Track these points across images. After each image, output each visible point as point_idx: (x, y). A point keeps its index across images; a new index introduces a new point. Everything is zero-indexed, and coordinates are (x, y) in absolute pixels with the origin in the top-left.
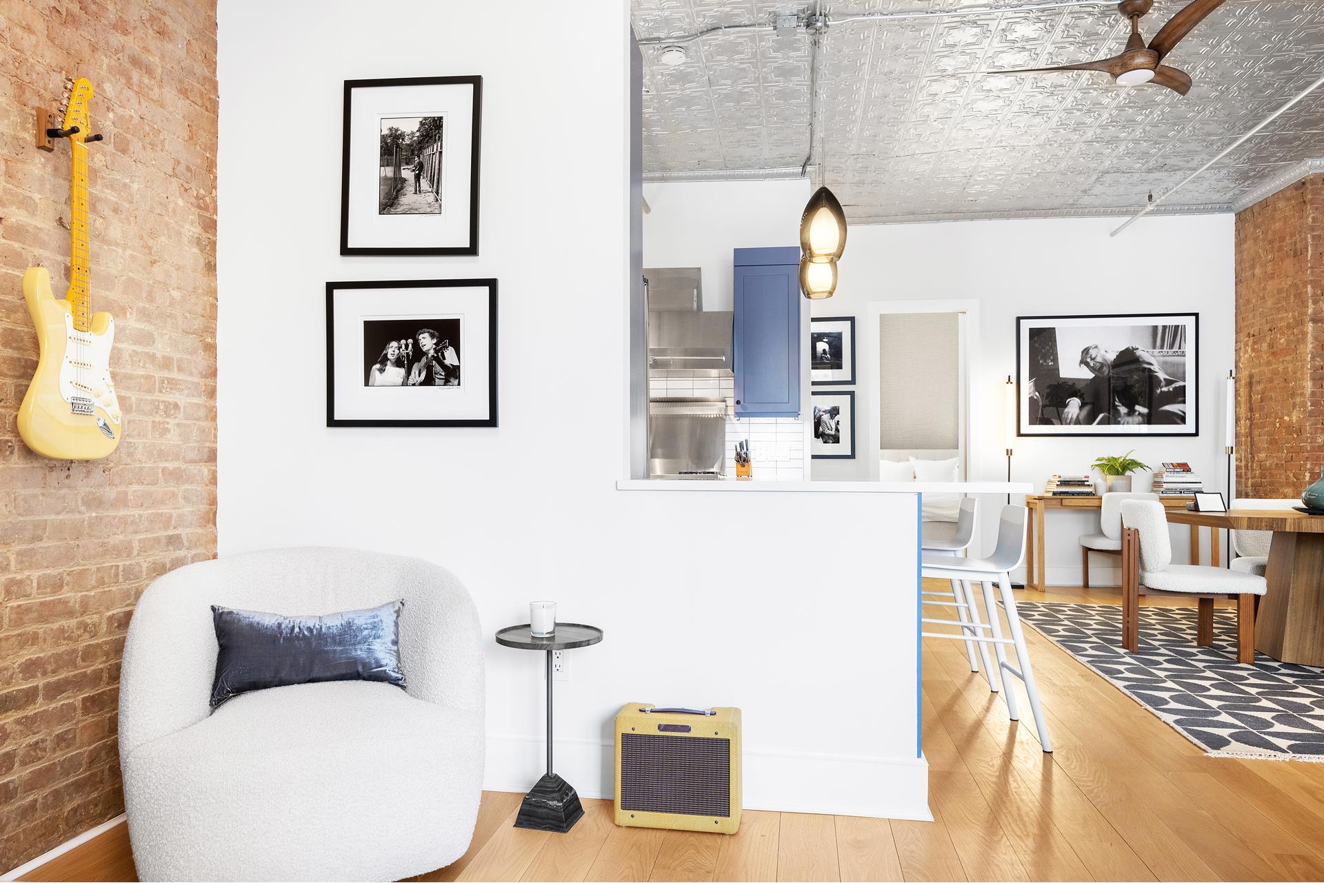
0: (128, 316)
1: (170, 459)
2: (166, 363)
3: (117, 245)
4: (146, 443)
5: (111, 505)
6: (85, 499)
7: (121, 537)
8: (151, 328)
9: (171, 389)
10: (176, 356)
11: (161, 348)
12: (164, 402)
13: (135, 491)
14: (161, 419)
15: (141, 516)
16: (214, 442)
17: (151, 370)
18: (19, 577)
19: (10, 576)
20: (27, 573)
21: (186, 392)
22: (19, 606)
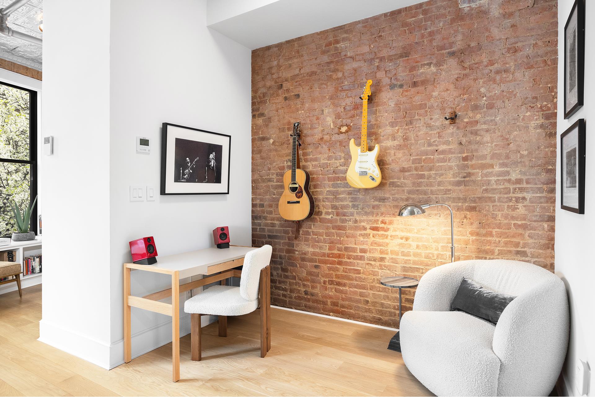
0: (495, 167)
1: (519, 220)
2: (519, 181)
3: (488, 143)
4: (503, 214)
5: (483, 235)
6: (470, 232)
7: (489, 247)
8: (508, 169)
9: (521, 191)
10: (524, 178)
11: (514, 176)
12: (515, 197)
13: (496, 231)
14: (513, 204)
15: (499, 241)
16: (553, 213)
17: (507, 185)
18: (442, 253)
19: (439, 252)
20: (445, 252)
21: (531, 192)
22: (441, 262)
